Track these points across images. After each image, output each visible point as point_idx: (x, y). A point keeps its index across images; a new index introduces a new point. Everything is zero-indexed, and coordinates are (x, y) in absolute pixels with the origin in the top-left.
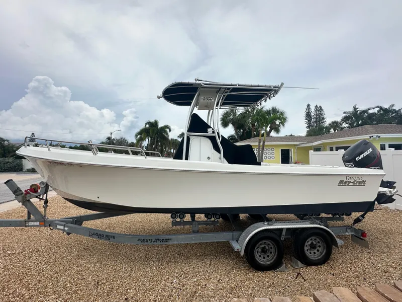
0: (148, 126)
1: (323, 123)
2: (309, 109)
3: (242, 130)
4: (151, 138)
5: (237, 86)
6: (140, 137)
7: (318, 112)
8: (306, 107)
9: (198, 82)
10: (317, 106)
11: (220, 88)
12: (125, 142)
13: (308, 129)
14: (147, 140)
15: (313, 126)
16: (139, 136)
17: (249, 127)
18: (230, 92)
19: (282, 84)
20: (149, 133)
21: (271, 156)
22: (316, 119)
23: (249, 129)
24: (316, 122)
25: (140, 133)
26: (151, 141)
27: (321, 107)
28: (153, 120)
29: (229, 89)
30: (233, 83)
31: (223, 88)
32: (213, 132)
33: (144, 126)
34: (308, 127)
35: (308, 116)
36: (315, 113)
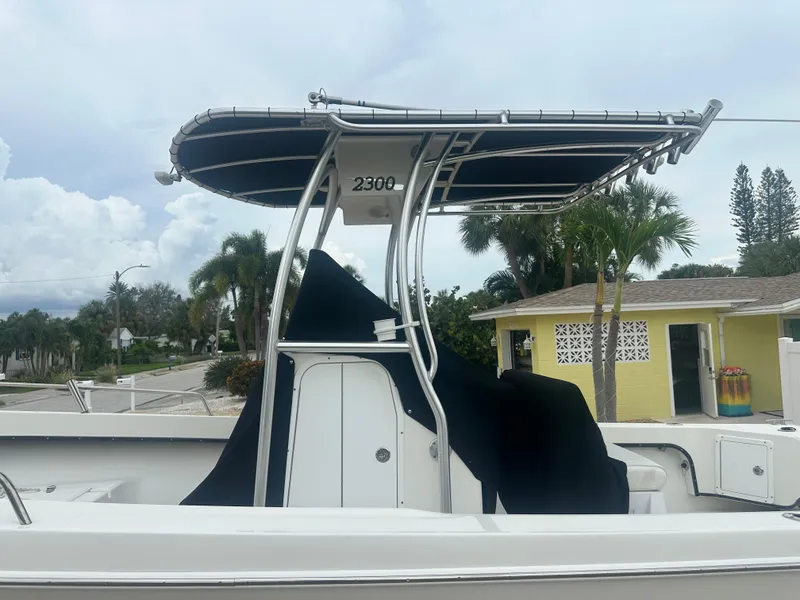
0: (231, 250)
1: (790, 222)
2: (745, 179)
3: (532, 259)
4: (244, 288)
5: (505, 124)
6: (208, 287)
7: (772, 191)
8: (734, 174)
9: (321, 108)
10: (768, 170)
11: (427, 135)
12: (170, 298)
13: (744, 245)
14: (230, 294)
15: (760, 234)
16: (203, 285)
17: (556, 246)
18: (474, 150)
19: (714, 107)
20: (237, 275)
21: (637, 348)
22: (770, 211)
23: (555, 253)
24: (769, 220)
25: (208, 272)
26: (243, 297)
27: (781, 173)
28: (246, 233)
29: (466, 136)
30: (485, 110)
31: (440, 133)
32: (401, 336)
33: (220, 251)
34: (745, 236)
35: (743, 201)
36: (765, 194)
